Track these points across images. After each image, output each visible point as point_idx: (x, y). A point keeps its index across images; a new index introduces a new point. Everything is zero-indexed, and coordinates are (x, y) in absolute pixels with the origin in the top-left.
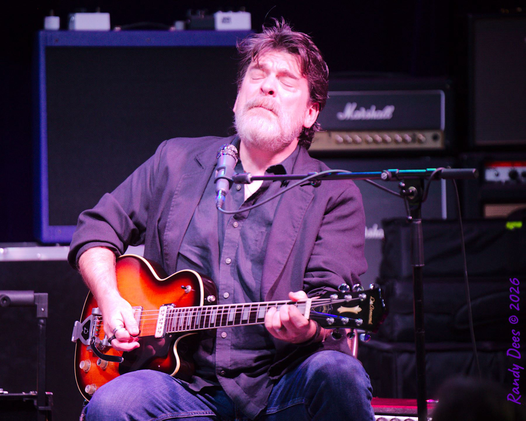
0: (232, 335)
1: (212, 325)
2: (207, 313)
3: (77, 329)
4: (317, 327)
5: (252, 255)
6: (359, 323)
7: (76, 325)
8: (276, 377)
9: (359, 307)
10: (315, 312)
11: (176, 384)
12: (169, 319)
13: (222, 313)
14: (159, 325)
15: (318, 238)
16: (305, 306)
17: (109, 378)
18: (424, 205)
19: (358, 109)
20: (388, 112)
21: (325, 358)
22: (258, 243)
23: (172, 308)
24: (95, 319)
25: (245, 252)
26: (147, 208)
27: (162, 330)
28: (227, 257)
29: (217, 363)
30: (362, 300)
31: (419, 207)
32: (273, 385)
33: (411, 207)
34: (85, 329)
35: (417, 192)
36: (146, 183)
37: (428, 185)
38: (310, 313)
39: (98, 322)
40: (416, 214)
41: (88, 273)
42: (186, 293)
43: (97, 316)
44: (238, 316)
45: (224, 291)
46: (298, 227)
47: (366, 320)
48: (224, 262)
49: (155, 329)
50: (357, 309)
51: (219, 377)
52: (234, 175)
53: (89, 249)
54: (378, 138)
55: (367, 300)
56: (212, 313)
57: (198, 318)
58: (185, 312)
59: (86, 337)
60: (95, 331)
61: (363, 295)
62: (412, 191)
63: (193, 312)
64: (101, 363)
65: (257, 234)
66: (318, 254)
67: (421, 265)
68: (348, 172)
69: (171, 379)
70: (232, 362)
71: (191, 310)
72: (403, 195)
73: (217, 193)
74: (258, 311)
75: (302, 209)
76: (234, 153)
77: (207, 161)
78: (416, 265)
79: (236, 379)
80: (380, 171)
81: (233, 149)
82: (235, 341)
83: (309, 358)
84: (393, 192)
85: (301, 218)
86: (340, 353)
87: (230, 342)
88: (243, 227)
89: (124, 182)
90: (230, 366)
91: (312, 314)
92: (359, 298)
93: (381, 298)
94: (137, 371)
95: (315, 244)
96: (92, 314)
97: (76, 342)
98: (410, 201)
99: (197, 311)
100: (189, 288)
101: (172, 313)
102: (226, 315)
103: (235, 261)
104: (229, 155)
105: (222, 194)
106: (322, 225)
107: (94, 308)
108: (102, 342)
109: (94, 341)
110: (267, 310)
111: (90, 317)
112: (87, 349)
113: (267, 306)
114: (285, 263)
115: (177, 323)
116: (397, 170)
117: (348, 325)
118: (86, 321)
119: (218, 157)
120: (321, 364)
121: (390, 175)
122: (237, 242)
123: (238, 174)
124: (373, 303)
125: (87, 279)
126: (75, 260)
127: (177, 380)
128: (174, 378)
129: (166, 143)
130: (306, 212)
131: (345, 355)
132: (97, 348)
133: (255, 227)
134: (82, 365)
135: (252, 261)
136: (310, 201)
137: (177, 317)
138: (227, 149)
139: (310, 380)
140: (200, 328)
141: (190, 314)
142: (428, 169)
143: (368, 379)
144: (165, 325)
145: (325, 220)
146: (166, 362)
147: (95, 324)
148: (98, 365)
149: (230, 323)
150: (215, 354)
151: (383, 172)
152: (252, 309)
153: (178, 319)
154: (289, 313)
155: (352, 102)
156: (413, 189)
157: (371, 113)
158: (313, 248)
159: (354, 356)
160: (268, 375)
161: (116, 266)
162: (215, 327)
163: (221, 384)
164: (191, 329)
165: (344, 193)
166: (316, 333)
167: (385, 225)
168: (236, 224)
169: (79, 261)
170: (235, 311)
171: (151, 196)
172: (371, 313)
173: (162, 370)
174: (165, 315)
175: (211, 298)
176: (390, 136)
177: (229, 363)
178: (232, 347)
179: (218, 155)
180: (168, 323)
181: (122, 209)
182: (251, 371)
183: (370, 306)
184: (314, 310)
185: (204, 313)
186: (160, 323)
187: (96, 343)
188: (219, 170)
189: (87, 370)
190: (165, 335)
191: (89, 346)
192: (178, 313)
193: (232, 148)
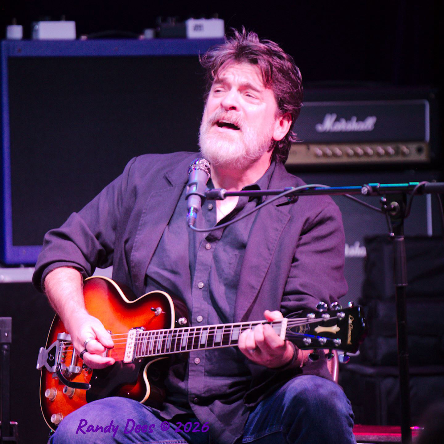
0: (205, 361)
1: (183, 348)
2: (178, 336)
3: (43, 356)
4: (294, 352)
5: (226, 279)
6: (337, 343)
7: (41, 351)
8: (252, 405)
9: (338, 326)
10: (291, 332)
11: (147, 412)
12: (138, 343)
13: (194, 336)
14: (127, 350)
15: (294, 260)
16: (281, 326)
17: (76, 406)
18: (407, 221)
19: (337, 120)
20: (369, 124)
21: (303, 384)
22: (232, 266)
23: (141, 331)
24: (61, 345)
25: (218, 275)
26: (114, 228)
27: (131, 355)
28: (199, 280)
29: (189, 390)
30: (341, 319)
31: (402, 223)
32: (249, 412)
33: (393, 223)
34: (51, 355)
35: (399, 207)
36: (113, 202)
37: (411, 200)
38: (286, 333)
39: (64, 348)
40: (398, 231)
41: (55, 294)
42: (156, 316)
43: (63, 341)
44: (211, 338)
45: (197, 314)
46: (272, 249)
47: (344, 340)
48: (196, 286)
49: (124, 353)
50: (335, 329)
51: (192, 405)
52: (206, 191)
53: (55, 269)
54: (360, 151)
55: (346, 319)
56: (183, 336)
57: (169, 342)
58: (155, 335)
59: (52, 363)
60: (60, 358)
61: (342, 314)
62: (394, 207)
63: (163, 335)
64: (67, 391)
65: (231, 257)
66: (294, 277)
67: (404, 285)
68: (326, 187)
69: (141, 406)
70: (206, 389)
71: (161, 333)
72: (384, 211)
73: (189, 210)
74: (231, 332)
75: (277, 230)
76: (206, 167)
77: (177, 178)
78: (399, 285)
79: (210, 406)
80: (360, 186)
81: (205, 164)
82: (209, 367)
83: (287, 384)
84: (374, 207)
85: (276, 240)
86: (320, 377)
87: (204, 369)
88: (216, 249)
89: (91, 202)
90: (204, 393)
91: (288, 335)
92: (336, 317)
93: (360, 316)
94: (105, 399)
95: (291, 267)
96: (58, 340)
97: (41, 369)
98: (392, 217)
99: (168, 334)
100: (160, 310)
101: (141, 337)
102: (198, 337)
103: (208, 285)
104: (201, 169)
105: (193, 211)
106: (298, 246)
107: (60, 333)
108: (68, 369)
109: (60, 367)
110: (241, 331)
111: (56, 343)
112: (53, 377)
113: (241, 327)
114: (259, 288)
115: (147, 347)
116: (377, 185)
117: (326, 346)
118: (51, 347)
119: (190, 172)
120: (299, 389)
121: (371, 190)
122: (210, 265)
123: (210, 190)
124: (352, 322)
125: (53, 301)
126: (41, 281)
127: (147, 407)
128: (145, 406)
129: (135, 160)
130: (282, 233)
131: (324, 380)
132: (64, 375)
133: (228, 249)
134: (48, 393)
135: (225, 285)
136: (286, 222)
137: (147, 341)
138: (199, 163)
139: (288, 407)
140: (171, 351)
141: (161, 337)
142: (411, 183)
143: (350, 405)
144: (134, 350)
145: (302, 241)
146: (136, 388)
147: (61, 350)
148: (64, 393)
149: (202, 346)
150: (188, 380)
151: (363, 186)
152: (225, 331)
153: (148, 343)
154: (263, 333)
155: (331, 113)
156: (395, 204)
157: (352, 125)
158: (290, 271)
159: (335, 381)
160: (244, 402)
161: (83, 287)
162: (186, 350)
163: (194, 412)
164: (161, 353)
165: (323, 212)
166: (293, 357)
167: (367, 242)
168: (208, 246)
169: (45, 282)
170: (207, 334)
171: (119, 216)
172: (350, 333)
173: (131, 397)
174: (134, 339)
175: (182, 320)
176: (372, 149)
177: (203, 389)
178: (206, 374)
179: (189, 169)
180: (137, 347)
181: (88, 229)
182: (225, 398)
183: (349, 325)
184: (290, 330)
185: (174, 336)
186: (129, 347)
187: (62, 370)
188: (190, 186)
189: (53, 398)
190: (135, 360)
191: (55, 373)
192: (148, 336)
193: (204, 162)
